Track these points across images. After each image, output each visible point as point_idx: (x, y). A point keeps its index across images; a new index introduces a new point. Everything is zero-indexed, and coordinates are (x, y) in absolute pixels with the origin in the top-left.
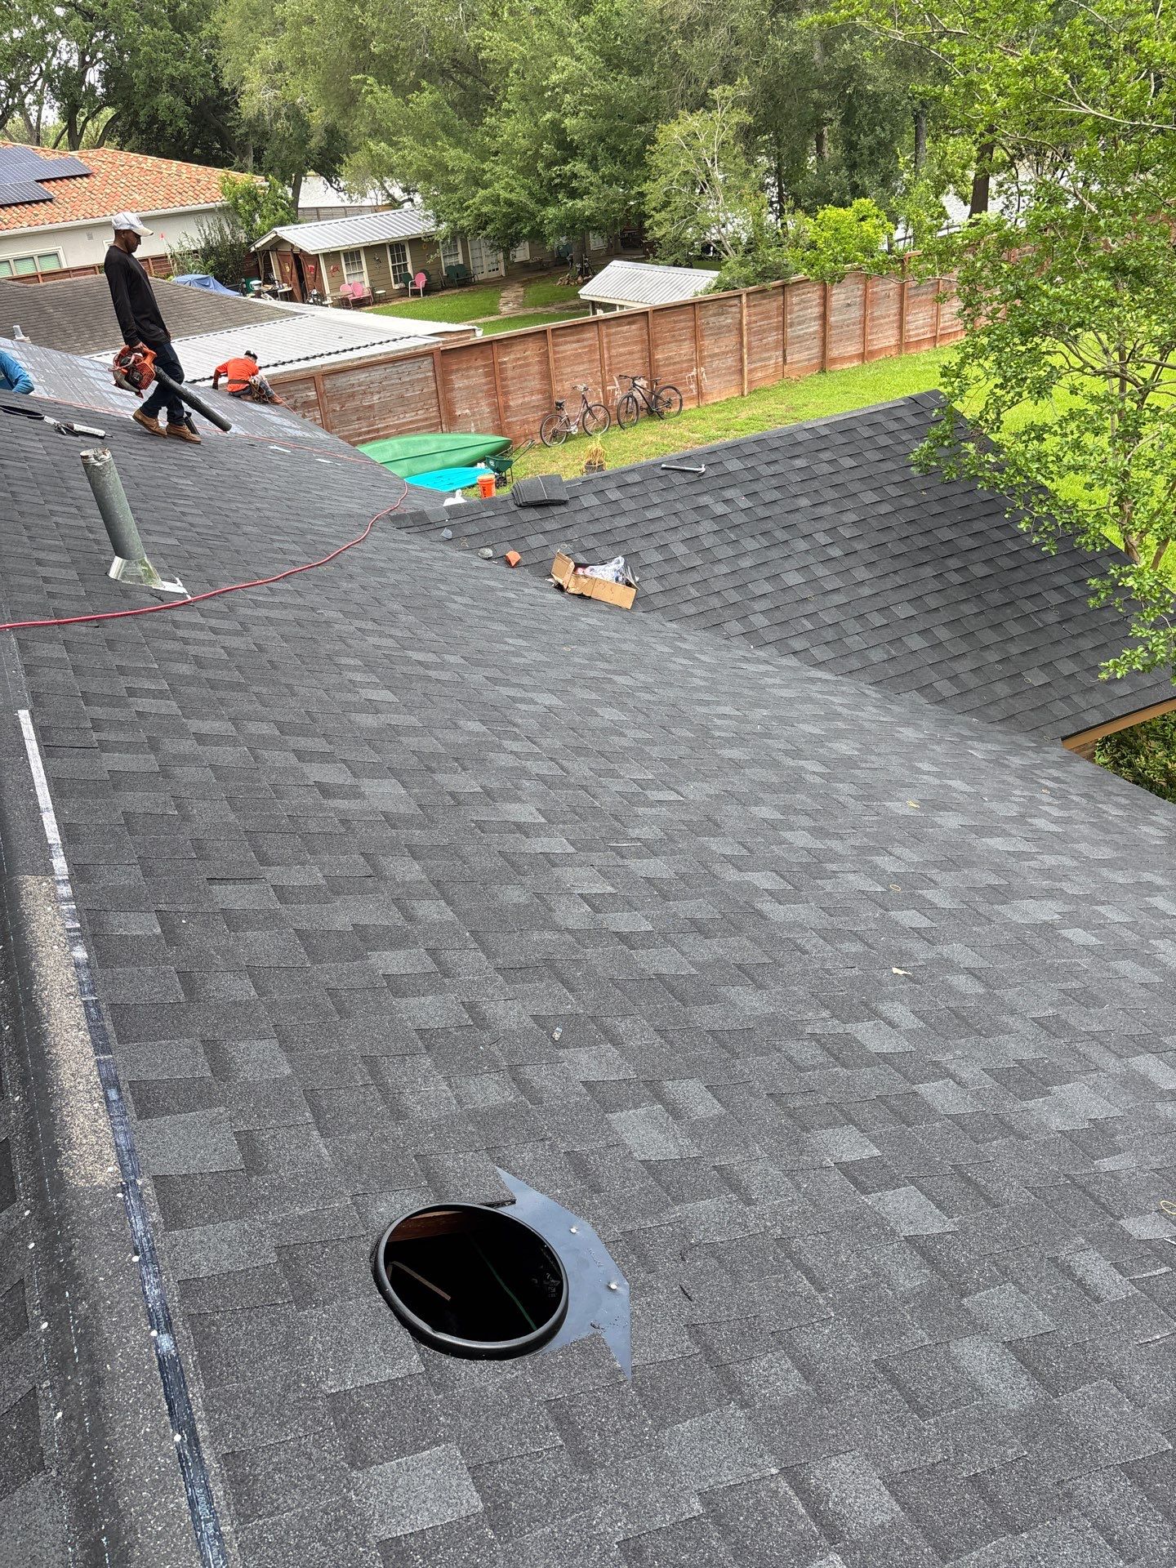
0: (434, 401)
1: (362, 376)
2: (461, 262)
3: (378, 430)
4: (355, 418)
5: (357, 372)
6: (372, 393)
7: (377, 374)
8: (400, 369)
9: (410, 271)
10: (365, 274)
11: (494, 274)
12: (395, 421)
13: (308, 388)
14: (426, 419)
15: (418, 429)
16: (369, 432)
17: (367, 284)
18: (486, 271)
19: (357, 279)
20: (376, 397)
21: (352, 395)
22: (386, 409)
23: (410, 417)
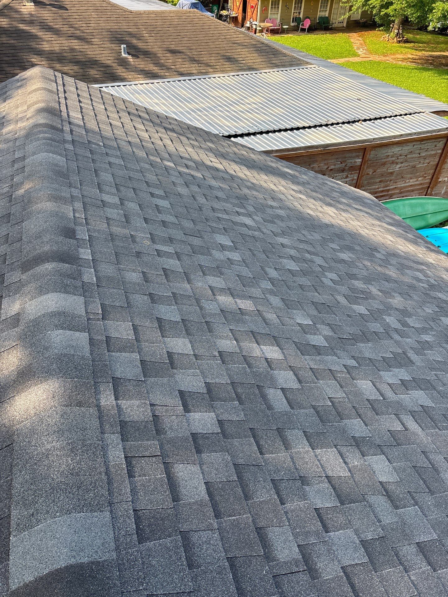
0: (432, 171)
1: (396, 150)
2: (327, 16)
3: (388, 191)
4: (378, 180)
5: (395, 146)
6: (397, 163)
7: (406, 149)
8: (423, 147)
9: (301, 16)
10: (279, 15)
11: (341, 25)
12: (401, 184)
13: (358, 157)
14: (421, 184)
15: (413, 191)
16: (382, 191)
17: (278, 21)
18: (337, 22)
19: (274, 16)
20: (398, 166)
21: (384, 164)
22: (401, 176)
23: (412, 182)
